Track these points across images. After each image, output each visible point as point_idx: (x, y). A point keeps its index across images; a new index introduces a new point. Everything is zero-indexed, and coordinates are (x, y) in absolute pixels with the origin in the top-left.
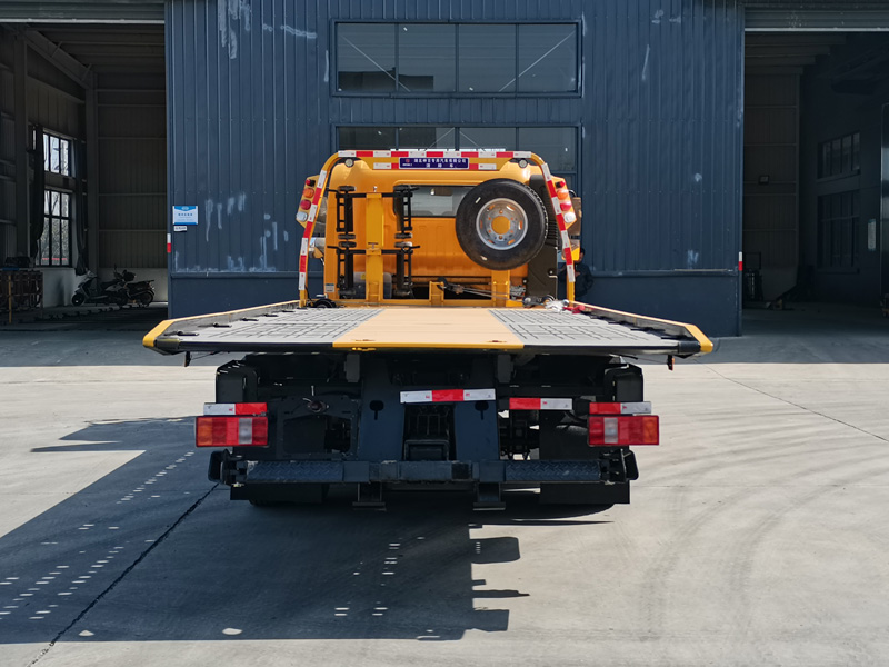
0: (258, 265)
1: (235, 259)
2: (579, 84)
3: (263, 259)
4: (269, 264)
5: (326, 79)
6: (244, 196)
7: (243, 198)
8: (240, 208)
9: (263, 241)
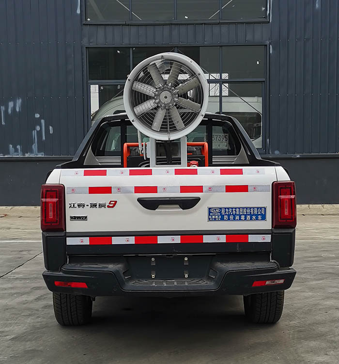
0: (31, 151)
1: (15, 147)
2: (268, 12)
3: (35, 147)
4: (39, 151)
5: (78, 12)
6: (20, 100)
7: (19, 102)
8: (18, 110)
9: (34, 133)
